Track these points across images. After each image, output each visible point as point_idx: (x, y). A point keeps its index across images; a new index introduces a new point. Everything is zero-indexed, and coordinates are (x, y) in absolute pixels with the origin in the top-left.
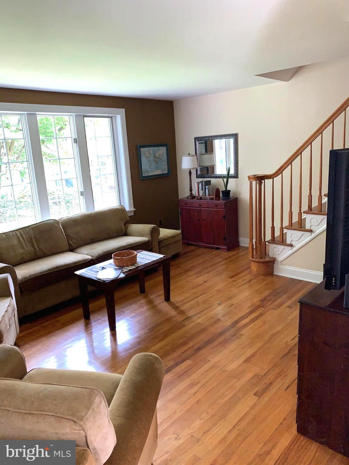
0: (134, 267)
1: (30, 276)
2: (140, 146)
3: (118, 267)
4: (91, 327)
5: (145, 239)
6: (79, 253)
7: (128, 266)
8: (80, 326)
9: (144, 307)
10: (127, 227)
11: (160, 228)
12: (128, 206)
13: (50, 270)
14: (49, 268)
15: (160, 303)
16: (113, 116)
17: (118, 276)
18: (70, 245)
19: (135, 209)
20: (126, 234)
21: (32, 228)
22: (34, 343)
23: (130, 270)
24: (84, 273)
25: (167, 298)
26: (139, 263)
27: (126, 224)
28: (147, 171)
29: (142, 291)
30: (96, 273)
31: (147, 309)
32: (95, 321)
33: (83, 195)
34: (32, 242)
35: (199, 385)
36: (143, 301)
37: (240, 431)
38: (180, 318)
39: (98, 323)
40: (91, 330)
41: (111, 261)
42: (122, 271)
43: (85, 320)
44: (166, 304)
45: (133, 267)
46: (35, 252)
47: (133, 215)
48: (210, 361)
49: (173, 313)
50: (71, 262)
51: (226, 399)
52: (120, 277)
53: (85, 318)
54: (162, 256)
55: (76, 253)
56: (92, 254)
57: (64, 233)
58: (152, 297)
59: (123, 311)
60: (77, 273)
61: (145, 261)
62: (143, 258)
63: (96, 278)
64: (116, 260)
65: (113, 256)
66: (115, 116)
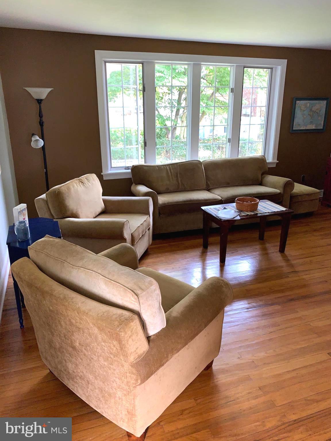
0: (253, 214)
1: (168, 203)
2: (296, 98)
3: (239, 210)
4: (206, 255)
5: (278, 191)
6: (213, 193)
7: (247, 211)
8: (198, 252)
9: (257, 252)
10: (264, 177)
11: (295, 183)
12: (271, 158)
13: (185, 201)
14: (184, 200)
15: (273, 252)
16: (273, 67)
17: (234, 218)
18: (207, 185)
19: (278, 162)
20: (261, 184)
21: (179, 165)
22: (160, 255)
23: (248, 215)
24: (209, 210)
25: (282, 250)
26: (258, 211)
27: (263, 174)
28: (299, 125)
29: (261, 238)
30: (217, 211)
31: (259, 254)
32: (210, 252)
33: (230, 142)
34: (177, 176)
35: (279, 328)
36: (258, 247)
37: (297, 375)
38: (286, 270)
39: (212, 254)
40: (206, 257)
41: (234, 204)
42: (240, 214)
43: (203, 249)
44: (279, 254)
45: (251, 212)
46: (178, 185)
47: (275, 166)
48: (298, 312)
49: (283, 264)
50: (203, 199)
51: (299, 347)
52: (236, 218)
53: (203, 247)
54: (284, 209)
55: (211, 192)
56: (223, 196)
57: (204, 174)
58: (268, 245)
59: (237, 250)
60: (203, 208)
61: (266, 210)
62: (265, 208)
63: (215, 215)
64: (238, 204)
65: (236, 200)
66: (276, 68)
